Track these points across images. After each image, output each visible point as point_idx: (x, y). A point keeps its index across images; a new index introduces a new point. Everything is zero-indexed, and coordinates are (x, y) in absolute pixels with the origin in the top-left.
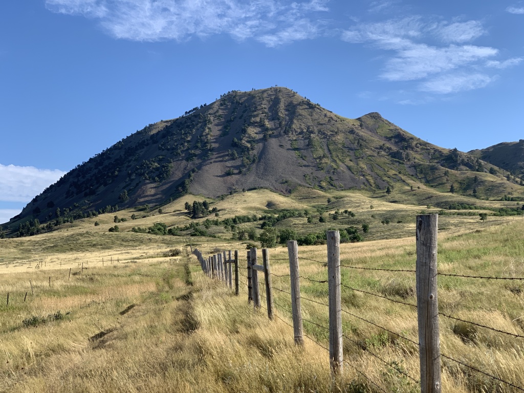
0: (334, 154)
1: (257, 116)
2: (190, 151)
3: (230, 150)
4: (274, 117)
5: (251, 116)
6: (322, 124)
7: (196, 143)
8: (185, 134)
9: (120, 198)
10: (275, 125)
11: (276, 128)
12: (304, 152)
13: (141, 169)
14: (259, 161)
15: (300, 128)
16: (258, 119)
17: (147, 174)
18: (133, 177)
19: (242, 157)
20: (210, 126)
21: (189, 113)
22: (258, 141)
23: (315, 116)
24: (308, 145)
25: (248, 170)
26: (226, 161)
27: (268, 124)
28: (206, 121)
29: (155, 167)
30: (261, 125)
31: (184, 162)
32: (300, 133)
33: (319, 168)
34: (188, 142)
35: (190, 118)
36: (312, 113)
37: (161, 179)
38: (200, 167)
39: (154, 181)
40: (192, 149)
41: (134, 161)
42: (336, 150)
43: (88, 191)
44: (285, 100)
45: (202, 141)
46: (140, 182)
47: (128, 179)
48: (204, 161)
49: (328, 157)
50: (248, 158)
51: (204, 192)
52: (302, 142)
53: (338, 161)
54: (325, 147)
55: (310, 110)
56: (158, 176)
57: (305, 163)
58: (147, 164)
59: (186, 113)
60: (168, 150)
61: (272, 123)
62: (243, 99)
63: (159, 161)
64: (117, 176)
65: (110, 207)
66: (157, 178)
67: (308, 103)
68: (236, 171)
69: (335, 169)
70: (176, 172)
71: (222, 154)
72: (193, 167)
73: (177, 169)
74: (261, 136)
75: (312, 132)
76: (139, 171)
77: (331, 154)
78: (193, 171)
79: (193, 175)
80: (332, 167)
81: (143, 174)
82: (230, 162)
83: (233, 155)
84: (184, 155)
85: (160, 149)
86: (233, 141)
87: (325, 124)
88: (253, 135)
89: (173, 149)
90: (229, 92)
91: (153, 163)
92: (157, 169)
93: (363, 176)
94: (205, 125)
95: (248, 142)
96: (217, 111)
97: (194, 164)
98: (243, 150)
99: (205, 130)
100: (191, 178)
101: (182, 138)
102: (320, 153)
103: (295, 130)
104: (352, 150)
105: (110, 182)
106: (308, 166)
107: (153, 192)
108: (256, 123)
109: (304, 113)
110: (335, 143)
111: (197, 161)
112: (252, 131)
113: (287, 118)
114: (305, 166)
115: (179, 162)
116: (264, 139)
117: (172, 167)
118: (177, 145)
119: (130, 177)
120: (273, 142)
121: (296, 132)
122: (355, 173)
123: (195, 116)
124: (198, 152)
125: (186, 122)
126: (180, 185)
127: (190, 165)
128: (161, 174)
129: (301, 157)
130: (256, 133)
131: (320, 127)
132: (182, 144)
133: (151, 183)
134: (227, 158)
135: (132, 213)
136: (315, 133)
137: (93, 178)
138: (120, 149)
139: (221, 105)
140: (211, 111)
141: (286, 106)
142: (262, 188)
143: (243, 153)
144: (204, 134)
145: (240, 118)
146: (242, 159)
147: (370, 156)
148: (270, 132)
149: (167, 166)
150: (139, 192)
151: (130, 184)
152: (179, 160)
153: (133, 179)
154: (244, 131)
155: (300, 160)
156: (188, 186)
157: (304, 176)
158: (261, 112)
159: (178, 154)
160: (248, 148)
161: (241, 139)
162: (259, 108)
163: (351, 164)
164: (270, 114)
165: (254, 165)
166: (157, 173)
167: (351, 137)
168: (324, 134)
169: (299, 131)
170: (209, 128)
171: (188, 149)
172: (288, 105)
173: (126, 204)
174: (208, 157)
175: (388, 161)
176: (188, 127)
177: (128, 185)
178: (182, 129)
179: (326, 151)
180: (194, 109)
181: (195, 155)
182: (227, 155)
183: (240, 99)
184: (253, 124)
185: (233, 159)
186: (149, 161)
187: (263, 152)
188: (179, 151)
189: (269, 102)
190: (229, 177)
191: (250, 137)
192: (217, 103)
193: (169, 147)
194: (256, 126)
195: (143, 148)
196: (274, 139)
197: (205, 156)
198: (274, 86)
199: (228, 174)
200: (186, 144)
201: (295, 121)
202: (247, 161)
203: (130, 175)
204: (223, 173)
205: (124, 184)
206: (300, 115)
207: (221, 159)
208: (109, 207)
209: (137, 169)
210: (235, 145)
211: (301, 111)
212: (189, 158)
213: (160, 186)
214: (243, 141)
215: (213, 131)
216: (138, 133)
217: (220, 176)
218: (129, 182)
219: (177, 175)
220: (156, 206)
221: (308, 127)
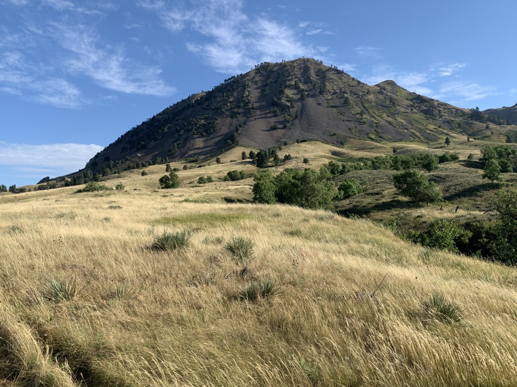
0: (370, 110)
1: (291, 80)
2: (233, 110)
3: (271, 108)
4: (308, 81)
5: (285, 81)
6: (352, 86)
7: (238, 104)
8: (227, 96)
9: (170, 151)
10: (309, 88)
11: (310, 90)
12: (343, 109)
13: (189, 126)
14: (301, 117)
15: (333, 89)
16: (293, 83)
17: (195, 130)
18: (182, 132)
19: (284, 114)
20: (249, 89)
21: (228, 80)
22: (296, 101)
23: (345, 80)
24: (344, 103)
25: (292, 124)
26: (269, 118)
27: (302, 86)
28: (245, 85)
29: (202, 124)
30: (296, 87)
31: (229, 120)
32: (334, 94)
33: (360, 122)
34: (231, 102)
35: (230, 84)
36: (340, 77)
37: (209, 134)
38: (245, 123)
39: (203, 136)
40: (234, 108)
41: (181, 120)
42: (371, 107)
43: (139, 146)
44: (314, 68)
45: (243, 102)
46: (188, 137)
47: (177, 134)
48: (248, 117)
49: (366, 113)
50: (289, 115)
51: (254, 144)
52: (337, 101)
53: (376, 117)
54: (361, 105)
55: (339, 75)
56: (206, 131)
57: (346, 118)
58: (194, 121)
59: (225, 80)
60: (213, 109)
61: (306, 86)
62: (276, 68)
63: (206, 119)
64: (166, 133)
65: (161, 159)
66: (204, 133)
67: (335, 69)
68: (280, 126)
69: (376, 123)
70: (223, 128)
71: (264, 112)
72: (238, 123)
73: (223, 126)
74: (299, 96)
75: (345, 93)
76: (187, 127)
77: (367, 110)
78: (240, 126)
79: (240, 129)
80: (373, 121)
81: (191, 130)
82: (273, 118)
83: (275, 112)
84: (228, 113)
85: (204, 109)
86: (273, 100)
87: (355, 86)
88: (292, 96)
89: (217, 109)
90: (262, 63)
91: (199, 120)
92: (204, 125)
93: (407, 129)
94: (245, 88)
95: (287, 101)
96: (254, 78)
97: (238, 121)
98: (284, 108)
99: (245, 92)
100: (239, 132)
101: (224, 100)
102: (358, 109)
103: (328, 90)
104: (386, 107)
105: (160, 138)
106: (350, 121)
107: (201, 145)
108: (292, 85)
109: (335, 77)
110: (368, 101)
111: (241, 118)
112: (289, 92)
113: (319, 82)
114: (347, 121)
115: (224, 119)
116: (302, 99)
117: (218, 124)
118: (221, 105)
119: (178, 133)
120: (310, 101)
121: (329, 93)
122: (397, 127)
123: (234, 82)
124: (241, 110)
125: (226, 87)
126: (228, 139)
127: (235, 121)
128: (208, 130)
129: (340, 114)
130: (293, 94)
131: (351, 88)
132: (225, 104)
133: (199, 137)
134: (269, 115)
135: (184, 165)
136: (348, 94)
137: (145, 136)
138: (167, 113)
139: (256, 73)
140: (248, 78)
141: (316, 72)
142: (312, 140)
143: (284, 111)
144: (244, 95)
145: (276, 82)
146: (283, 116)
147: (404, 112)
148: (306, 93)
149: (214, 122)
150: (188, 145)
151: (179, 139)
152: (224, 117)
153: (182, 135)
154: (282, 92)
155: (340, 116)
156: (237, 139)
157: (350, 129)
158: (294, 77)
159: (222, 113)
160: (288, 106)
161: (280, 99)
162: (292, 74)
163: (390, 119)
164: (302, 79)
165: (297, 121)
166: (205, 129)
167: (381, 97)
168: (356, 94)
169: (332, 91)
170: (248, 91)
171: (231, 108)
172: (318, 71)
173: (177, 156)
174: (251, 114)
175: (422, 117)
176: (229, 90)
177: (177, 140)
178: (224, 92)
179: (362, 108)
180: (232, 78)
181: (239, 114)
182: (270, 113)
183: (273, 68)
184: (290, 87)
185: (276, 116)
186: (196, 119)
187: (303, 109)
188: (223, 110)
189: (300, 69)
190: (275, 131)
191: (288, 97)
192: (252, 72)
193: (213, 107)
194: (292, 88)
195: (189, 109)
196: (310, 99)
197: (248, 113)
198: (302, 58)
199: (274, 128)
200: (229, 104)
201: (327, 84)
202: (289, 117)
203: (178, 131)
204: (268, 128)
205: (173, 139)
206: (330, 79)
207: (264, 116)
208: (159, 159)
209: (185, 126)
210: (275, 104)
211: (330, 75)
212: (233, 115)
213: (208, 140)
214: (283, 101)
215: (253, 94)
216: (183, 101)
217: (266, 131)
218: (178, 138)
219: (224, 130)
220: (206, 157)
221: (341, 89)
